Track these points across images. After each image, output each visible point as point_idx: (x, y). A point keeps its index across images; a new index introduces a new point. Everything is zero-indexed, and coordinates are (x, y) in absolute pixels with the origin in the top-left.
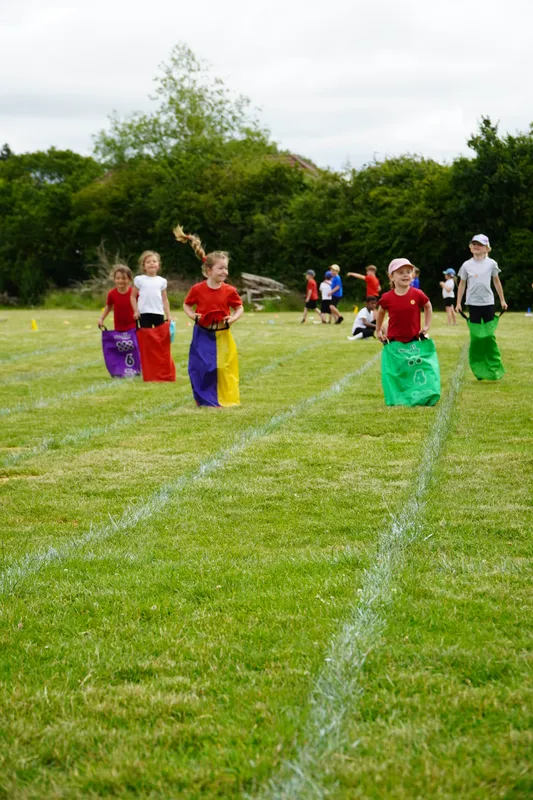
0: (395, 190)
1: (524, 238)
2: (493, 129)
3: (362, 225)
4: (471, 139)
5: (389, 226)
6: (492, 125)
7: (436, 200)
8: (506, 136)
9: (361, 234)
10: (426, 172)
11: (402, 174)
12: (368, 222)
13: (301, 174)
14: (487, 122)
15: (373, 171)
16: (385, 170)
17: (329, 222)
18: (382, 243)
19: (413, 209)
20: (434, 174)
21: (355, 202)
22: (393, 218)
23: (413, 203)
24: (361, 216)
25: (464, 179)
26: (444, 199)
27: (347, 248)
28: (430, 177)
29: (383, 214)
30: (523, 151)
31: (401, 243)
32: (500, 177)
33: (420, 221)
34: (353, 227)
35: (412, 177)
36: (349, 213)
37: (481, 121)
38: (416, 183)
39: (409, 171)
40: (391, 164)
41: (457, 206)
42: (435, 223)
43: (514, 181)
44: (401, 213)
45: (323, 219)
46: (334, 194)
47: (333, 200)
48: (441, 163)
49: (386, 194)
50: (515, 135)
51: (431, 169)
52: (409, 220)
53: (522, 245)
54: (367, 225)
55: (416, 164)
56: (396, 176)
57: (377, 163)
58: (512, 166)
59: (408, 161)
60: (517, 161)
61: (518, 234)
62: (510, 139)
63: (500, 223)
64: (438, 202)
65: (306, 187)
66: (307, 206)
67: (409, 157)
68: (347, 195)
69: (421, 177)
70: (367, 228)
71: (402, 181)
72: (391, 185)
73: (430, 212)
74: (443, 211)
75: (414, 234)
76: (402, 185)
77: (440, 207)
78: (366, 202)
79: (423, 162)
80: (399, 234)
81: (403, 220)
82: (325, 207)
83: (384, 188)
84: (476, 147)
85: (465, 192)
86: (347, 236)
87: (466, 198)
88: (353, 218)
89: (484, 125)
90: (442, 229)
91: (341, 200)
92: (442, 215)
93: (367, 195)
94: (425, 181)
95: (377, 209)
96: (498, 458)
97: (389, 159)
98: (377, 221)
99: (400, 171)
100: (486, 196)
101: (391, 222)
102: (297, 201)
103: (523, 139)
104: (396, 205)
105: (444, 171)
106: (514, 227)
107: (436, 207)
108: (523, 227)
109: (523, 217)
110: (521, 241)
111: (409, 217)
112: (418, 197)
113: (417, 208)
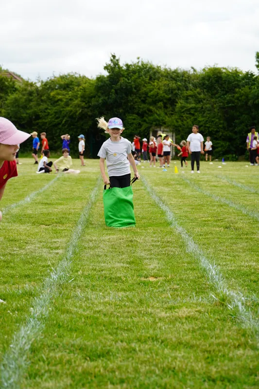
0: (64, 92)
1: (134, 119)
2: (117, 60)
3: (46, 111)
4: (105, 65)
5: (61, 112)
6: (117, 58)
8: (125, 64)
9: (46, 116)
10: (82, 82)
11: (68, 84)
12: (49, 109)
13: (14, 83)
14: (114, 57)
15: (52, 81)
16: (59, 81)
17: (28, 109)
18: (56, 121)
19: (74, 103)
20: (85, 83)
21: (43, 98)
22: (63, 107)
23: (74, 99)
24: (46, 106)
25: (101, 87)
26: (91, 97)
27: (38, 124)
28: (84, 85)
29: (57, 105)
30: (134, 72)
31: (66, 121)
32: (121, 85)
33: (78, 109)
34: (41, 112)
35: (74, 85)
36: (39, 105)
37: (111, 55)
38: (76, 88)
39: (72, 82)
40: (62, 78)
41: (98, 101)
42: (86, 110)
43: (129, 87)
44: (67, 105)
45: (25, 107)
46: (31, 94)
47: (31, 98)
48: (90, 78)
49: (58, 94)
50: (129, 63)
51: (84, 81)
52: (72, 109)
53: (133, 123)
54: (49, 111)
55: (76, 78)
56: (65, 84)
57: (55, 77)
58: (128, 79)
59: (72, 76)
60: (131, 77)
61: (130, 117)
62: (127, 65)
63: (121, 111)
64: (87, 99)
65: (16, 90)
66: (16, 100)
67: (72, 74)
68: (38, 94)
69: (79, 85)
70: (49, 113)
71: (68, 87)
72: (62, 89)
73: (83, 104)
74: (90, 104)
75: (74, 116)
76: (68, 89)
77: (89, 102)
78: (49, 98)
79: (80, 77)
80: (66, 116)
81: (69, 108)
82: (26, 100)
83: (59, 91)
84: (108, 70)
85: (102, 94)
86: (38, 117)
87: (103, 97)
88: (41, 107)
89: (112, 58)
90: (90, 113)
91: (35, 97)
92: (90, 106)
93: (49, 95)
94: (81, 87)
95: (55, 102)
96: (113, 238)
97: (61, 75)
98: (55, 109)
99: (67, 82)
100: (114, 96)
101: (62, 109)
102: (12, 97)
103: (134, 65)
104: (65, 100)
105: (92, 82)
106: (129, 113)
107: (87, 102)
108: (133, 113)
109: (134, 108)
110: (133, 121)
111: (71, 107)
112: (77, 96)
113: (76, 102)
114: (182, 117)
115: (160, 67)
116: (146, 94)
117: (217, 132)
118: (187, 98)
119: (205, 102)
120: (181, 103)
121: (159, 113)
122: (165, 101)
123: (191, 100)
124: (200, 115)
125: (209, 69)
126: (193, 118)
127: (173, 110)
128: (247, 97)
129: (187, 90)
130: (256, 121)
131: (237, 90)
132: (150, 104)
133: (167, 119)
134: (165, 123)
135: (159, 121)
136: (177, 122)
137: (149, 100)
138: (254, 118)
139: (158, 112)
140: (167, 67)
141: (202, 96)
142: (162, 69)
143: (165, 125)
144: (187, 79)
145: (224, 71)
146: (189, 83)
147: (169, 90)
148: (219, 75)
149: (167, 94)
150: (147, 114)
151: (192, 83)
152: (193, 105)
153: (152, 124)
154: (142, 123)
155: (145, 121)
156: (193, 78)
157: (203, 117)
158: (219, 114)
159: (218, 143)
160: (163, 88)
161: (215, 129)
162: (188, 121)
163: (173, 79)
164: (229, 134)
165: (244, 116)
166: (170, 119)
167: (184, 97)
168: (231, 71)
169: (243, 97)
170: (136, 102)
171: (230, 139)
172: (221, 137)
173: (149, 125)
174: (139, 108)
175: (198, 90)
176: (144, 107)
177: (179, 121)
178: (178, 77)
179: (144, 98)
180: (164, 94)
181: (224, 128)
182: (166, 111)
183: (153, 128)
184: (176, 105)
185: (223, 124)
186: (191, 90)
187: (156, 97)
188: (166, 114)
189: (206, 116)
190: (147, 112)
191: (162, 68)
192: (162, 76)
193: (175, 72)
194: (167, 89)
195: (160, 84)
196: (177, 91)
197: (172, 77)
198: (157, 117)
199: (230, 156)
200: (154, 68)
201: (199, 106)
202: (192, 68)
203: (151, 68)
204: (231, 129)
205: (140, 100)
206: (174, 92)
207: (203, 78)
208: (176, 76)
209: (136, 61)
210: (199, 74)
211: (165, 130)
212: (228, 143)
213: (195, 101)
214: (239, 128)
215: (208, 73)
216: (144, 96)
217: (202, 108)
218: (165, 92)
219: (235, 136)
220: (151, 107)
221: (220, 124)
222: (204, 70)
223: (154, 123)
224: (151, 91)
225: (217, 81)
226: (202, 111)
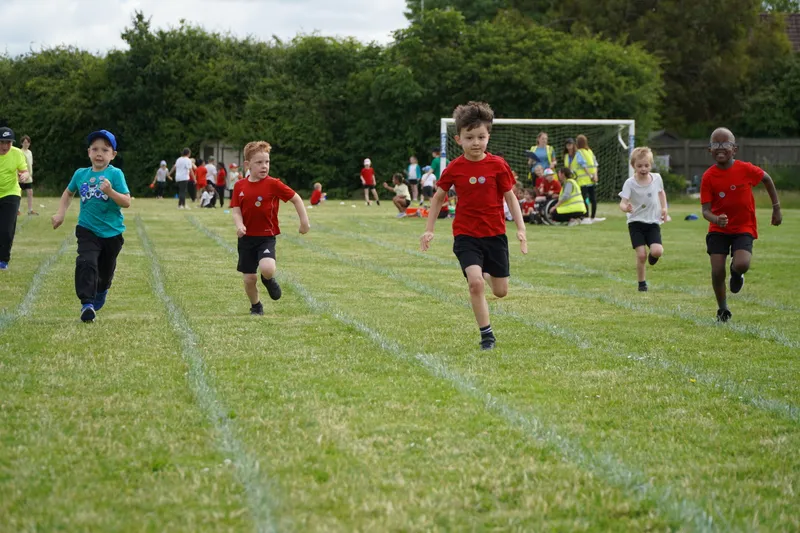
0: (51, 81)
1: (173, 128)
2: (146, 24)
3: (19, 114)
4: (124, 32)
5: (45, 115)
6: (145, 20)
7: (91, 90)
8: (157, 30)
10: (81, 63)
11: (57, 66)
12: (24, 110)
14: (140, 17)
15: (30, 61)
16: (41, 60)
18: (37, 131)
19: (68, 99)
20: (89, 63)
21: (11, 90)
22: (49, 107)
23: (68, 93)
24: (17, 105)
25: (116, 71)
26: (98, 89)
28: (84, 68)
29: (38, 103)
30: (174, 45)
31: (56, 132)
32: (152, 69)
33: (75, 110)
34: (10, 114)
35: (68, 67)
36: (5, 102)
37: (135, 15)
38: (72, 73)
39: (64, 61)
40: (48, 54)
41: (109, 96)
42: (89, 112)
43: (165, 73)
44: (57, 104)
48: (94, 55)
49: (41, 84)
50: (166, 29)
51: (86, 59)
52: (64, 109)
53: (170, 135)
54: (24, 114)
55: (71, 55)
56: (53, 66)
57: (34, 54)
58: (164, 59)
59: (63, 52)
60: (168, 55)
61: (167, 124)
62: (161, 33)
63: (150, 113)
64: (91, 92)
67: (64, 48)
69: (76, 69)
70: (23, 118)
71: (57, 71)
72: (47, 75)
73: (84, 101)
74: (97, 101)
75: (69, 123)
76: (58, 75)
77: (93, 97)
78: (23, 91)
79: (78, 53)
80: (54, 122)
83: (41, 79)
84: (129, 40)
85: (118, 83)
87: (119, 90)
88: (10, 106)
89: (137, 20)
90: (95, 118)
92: (95, 105)
93: (24, 85)
94: (80, 72)
95: (34, 98)
97: (45, 50)
98: (34, 110)
99: (56, 62)
100: (140, 88)
101: (47, 110)
103: (174, 32)
104: (53, 95)
105: (98, 62)
106: (164, 117)
107: (90, 97)
108: (173, 116)
109: (173, 108)
110: (170, 131)
111: (64, 106)
112: (72, 87)
113: (73, 97)
114: (256, 123)
115: (218, 35)
116: (194, 83)
117: (316, 149)
118: (264, 91)
119: (294, 96)
120: (254, 99)
121: (217, 117)
122: (227, 95)
123: (272, 94)
124: (287, 120)
125: (304, 39)
126: (274, 125)
127: (241, 110)
128: (368, 87)
129: (265, 76)
130: (382, 131)
131: (352, 74)
132: (201, 101)
133: (230, 127)
134: (226, 135)
135: (215, 130)
136: (248, 132)
137: (200, 94)
138: (379, 125)
139: (214, 116)
140: (230, 36)
141: (290, 87)
142: (221, 40)
143: (226, 139)
144: (265, 57)
145: (330, 42)
146: (269, 64)
147: (234, 75)
148: (320, 50)
149: (229, 84)
150: (194, 117)
151: (273, 65)
152: (276, 103)
153: (203, 135)
154: (186, 134)
155: (191, 131)
156: (275, 55)
157: (291, 123)
158: (320, 119)
159: (317, 169)
160: (223, 72)
161: (313, 145)
162: (267, 130)
163: (239, 56)
164: (335, 152)
165: (361, 121)
166: (235, 127)
167: (258, 88)
168: (341, 43)
169: (362, 88)
170: (177, 98)
171: (339, 162)
172: (322, 158)
173: (198, 138)
174: (182, 108)
175: (284, 76)
176: (191, 106)
177: (251, 130)
178: (249, 52)
179: (192, 90)
180: (225, 83)
181: (328, 143)
182: (228, 113)
183: (206, 143)
184: (245, 103)
185: (326, 135)
186: (271, 76)
187: (210, 88)
188: (228, 118)
189: (298, 122)
190: (196, 115)
191: (223, 36)
192: (221, 51)
193: (244, 44)
194: (231, 74)
195: (218, 65)
196: (246, 78)
197: (238, 54)
198: (213, 124)
199: (338, 190)
200: (208, 39)
201: (285, 104)
202: (275, 37)
203: (203, 38)
204: (339, 144)
205: (183, 95)
206: (242, 80)
207: (293, 56)
208: (246, 52)
209: (177, 26)
210: (285, 48)
211: (227, 146)
212: (335, 170)
213: (277, 95)
214: (354, 143)
215: (301, 44)
216: (191, 86)
217: (290, 108)
218: (227, 79)
219: (346, 157)
220: (203, 107)
221: (322, 135)
222: (294, 40)
223: (207, 134)
224: (202, 78)
225: (317, 61)
226: (290, 113)
